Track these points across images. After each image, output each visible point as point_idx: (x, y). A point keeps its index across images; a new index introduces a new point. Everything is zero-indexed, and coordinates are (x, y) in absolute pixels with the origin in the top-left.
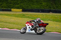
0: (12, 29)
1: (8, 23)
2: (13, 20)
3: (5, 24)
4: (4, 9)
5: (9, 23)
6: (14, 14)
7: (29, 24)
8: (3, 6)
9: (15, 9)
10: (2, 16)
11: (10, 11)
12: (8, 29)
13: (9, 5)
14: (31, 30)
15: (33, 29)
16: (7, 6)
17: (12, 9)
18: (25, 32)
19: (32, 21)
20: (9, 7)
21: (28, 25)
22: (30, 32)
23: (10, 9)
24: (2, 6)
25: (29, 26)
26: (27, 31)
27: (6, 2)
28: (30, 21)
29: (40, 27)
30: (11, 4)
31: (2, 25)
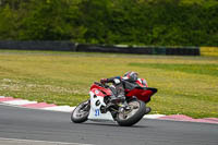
0: (201, 117)
1: (187, 96)
2: (207, 86)
3: (176, 100)
4: (176, 47)
5: (192, 97)
6: (207, 65)
7: (97, 92)
8: (170, 38)
9: (212, 49)
10: (167, 73)
11: (196, 53)
12: (187, 119)
13: (192, 32)
14: (103, 110)
15: (109, 109)
16: (186, 37)
17: (203, 49)
18: (86, 119)
19: (108, 81)
20: (192, 42)
21: (95, 96)
22: (98, 117)
23: (194, 47)
24: (167, 36)
25: (96, 99)
26: (92, 115)
27: (181, 23)
28: (103, 82)
29: (129, 99)
30: (197, 28)
31: (166, 103)
